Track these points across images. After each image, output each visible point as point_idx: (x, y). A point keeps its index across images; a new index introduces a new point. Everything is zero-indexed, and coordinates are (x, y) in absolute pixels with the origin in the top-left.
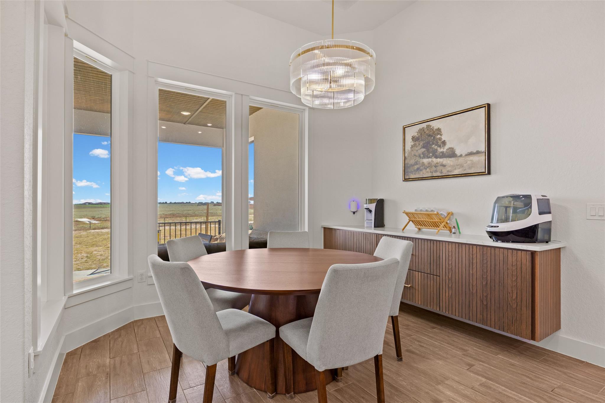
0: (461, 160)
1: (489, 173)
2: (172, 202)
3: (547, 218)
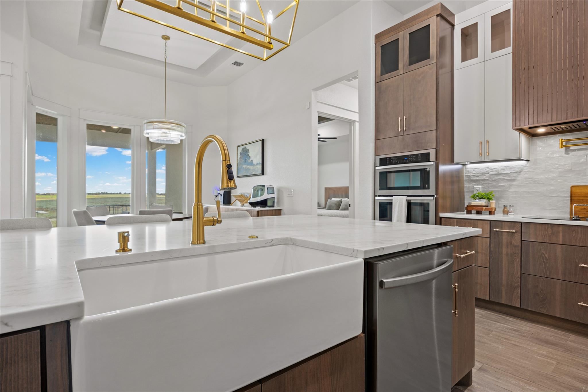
0: (255, 168)
2: (127, 193)
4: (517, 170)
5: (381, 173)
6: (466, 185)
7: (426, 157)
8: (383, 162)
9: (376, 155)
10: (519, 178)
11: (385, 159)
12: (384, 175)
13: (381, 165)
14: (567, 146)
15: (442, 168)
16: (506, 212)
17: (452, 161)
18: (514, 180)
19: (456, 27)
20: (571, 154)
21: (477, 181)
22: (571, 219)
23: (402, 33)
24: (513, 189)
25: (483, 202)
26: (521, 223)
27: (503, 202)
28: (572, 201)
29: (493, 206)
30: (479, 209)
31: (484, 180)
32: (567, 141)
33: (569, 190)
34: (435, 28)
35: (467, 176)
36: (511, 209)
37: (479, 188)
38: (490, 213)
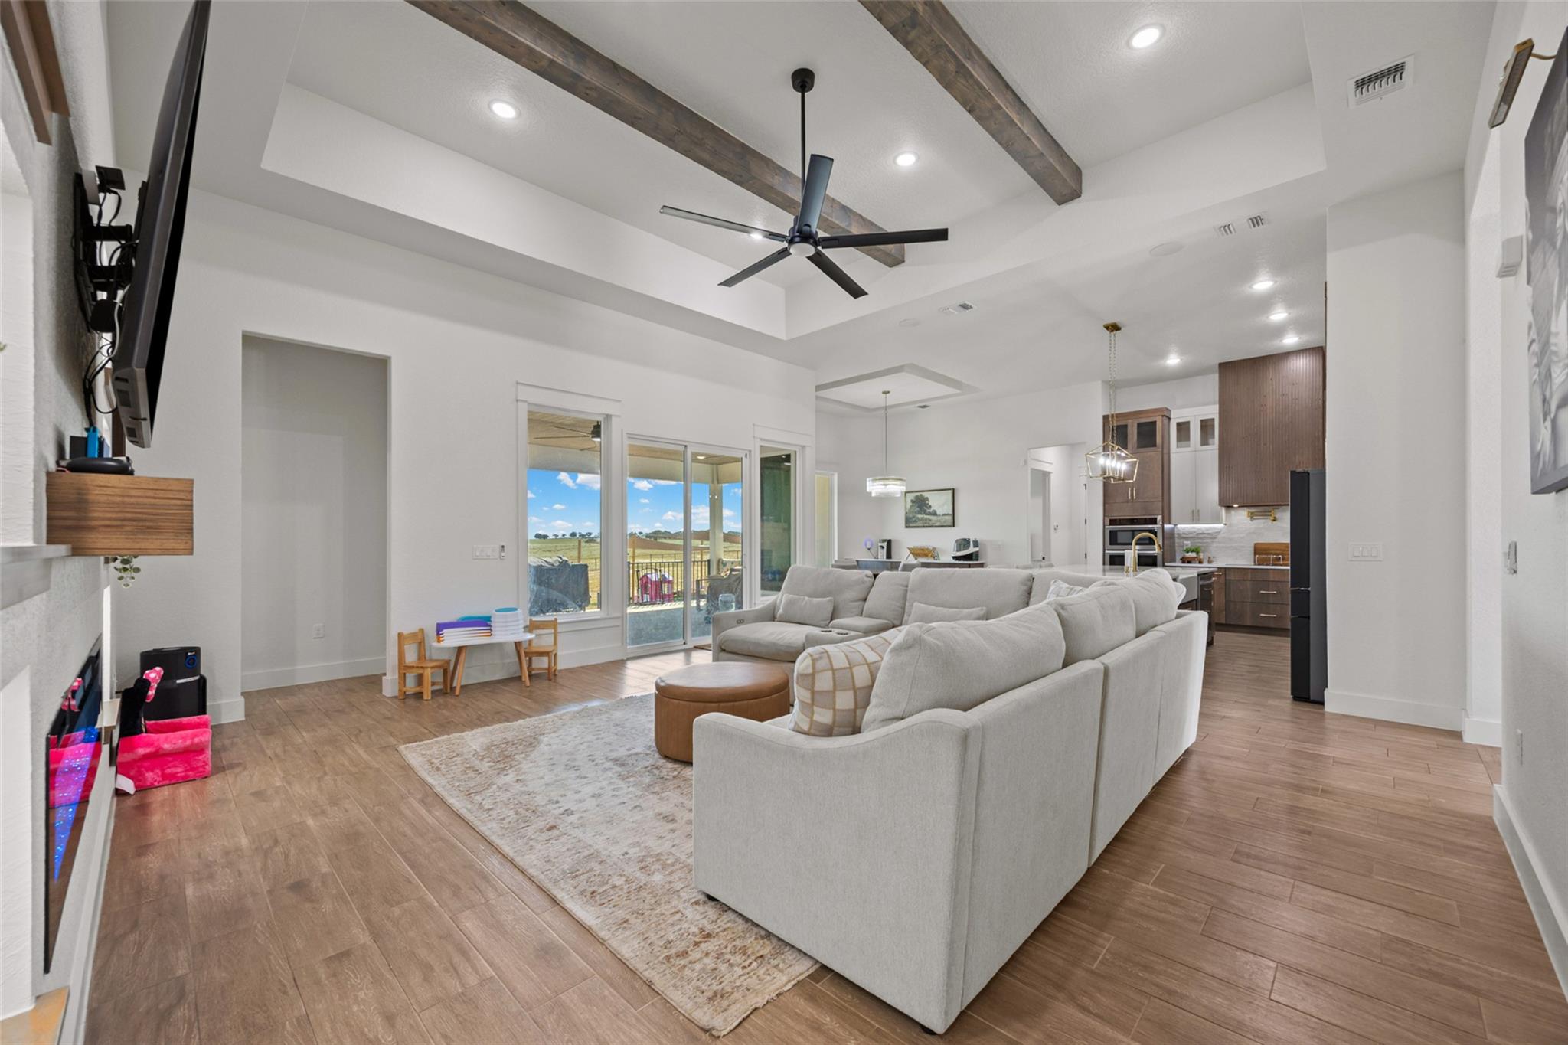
0: (939, 518)
1: (954, 526)
3: (977, 549)
4: (1217, 531)
5: (1111, 531)
6: (1177, 540)
7: (1154, 521)
8: (1112, 522)
9: (1104, 516)
10: (1219, 536)
11: (1115, 520)
12: (1113, 534)
13: (1111, 524)
14: (1252, 516)
15: (1167, 526)
16: (1210, 562)
17: (1170, 523)
18: (1215, 538)
19: (1172, 420)
20: (1255, 521)
21: (1186, 539)
22: (1255, 565)
23: (1130, 421)
24: (1215, 545)
25: (1194, 555)
26: (1225, 568)
27: (1208, 554)
28: (1255, 554)
29: (1202, 557)
30: (1189, 560)
31: (1192, 537)
32: (1252, 513)
33: (1253, 545)
34: (1161, 425)
35: (1178, 534)
36: (1214, 560)
37: (1188, 544)
38: (1200, 562)
